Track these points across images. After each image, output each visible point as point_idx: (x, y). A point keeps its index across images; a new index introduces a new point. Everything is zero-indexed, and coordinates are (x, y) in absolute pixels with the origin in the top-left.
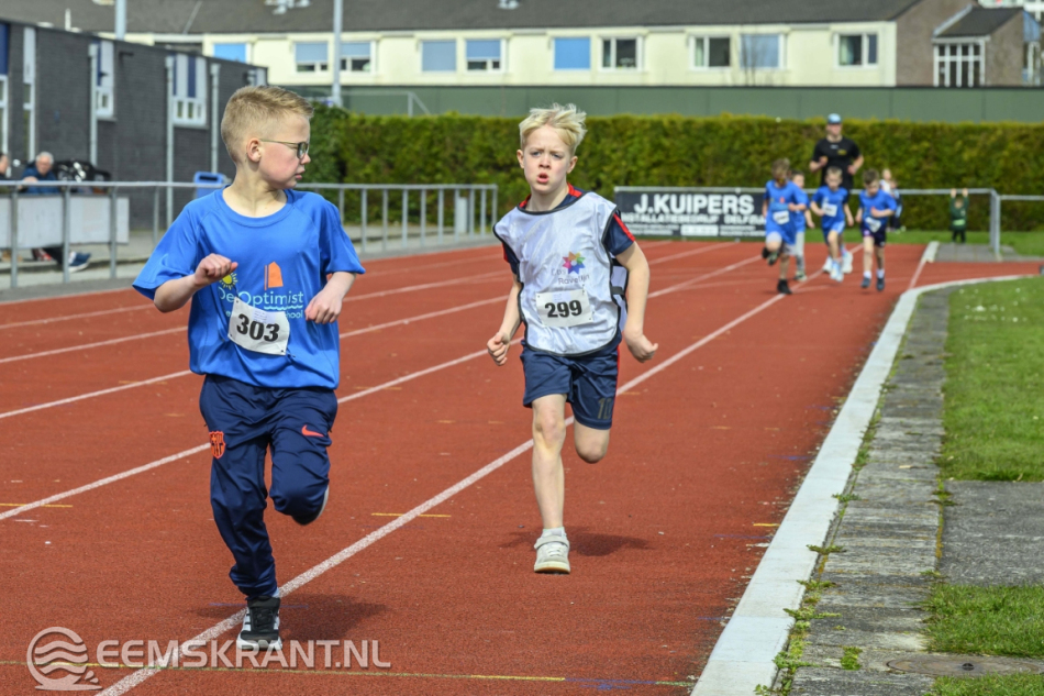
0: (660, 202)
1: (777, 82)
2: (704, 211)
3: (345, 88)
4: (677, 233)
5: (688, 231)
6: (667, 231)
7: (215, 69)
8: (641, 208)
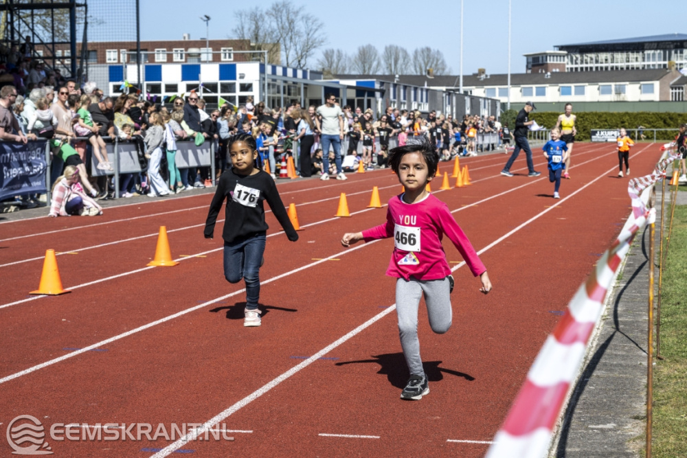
0: (602, 133)
1: (626, 99)
2: (613, 135)
3: (511, 103)
4: (606, 141)
5: (609, 140)
6: (604, 140)
7: (490, 101)
8: (598, 134)
